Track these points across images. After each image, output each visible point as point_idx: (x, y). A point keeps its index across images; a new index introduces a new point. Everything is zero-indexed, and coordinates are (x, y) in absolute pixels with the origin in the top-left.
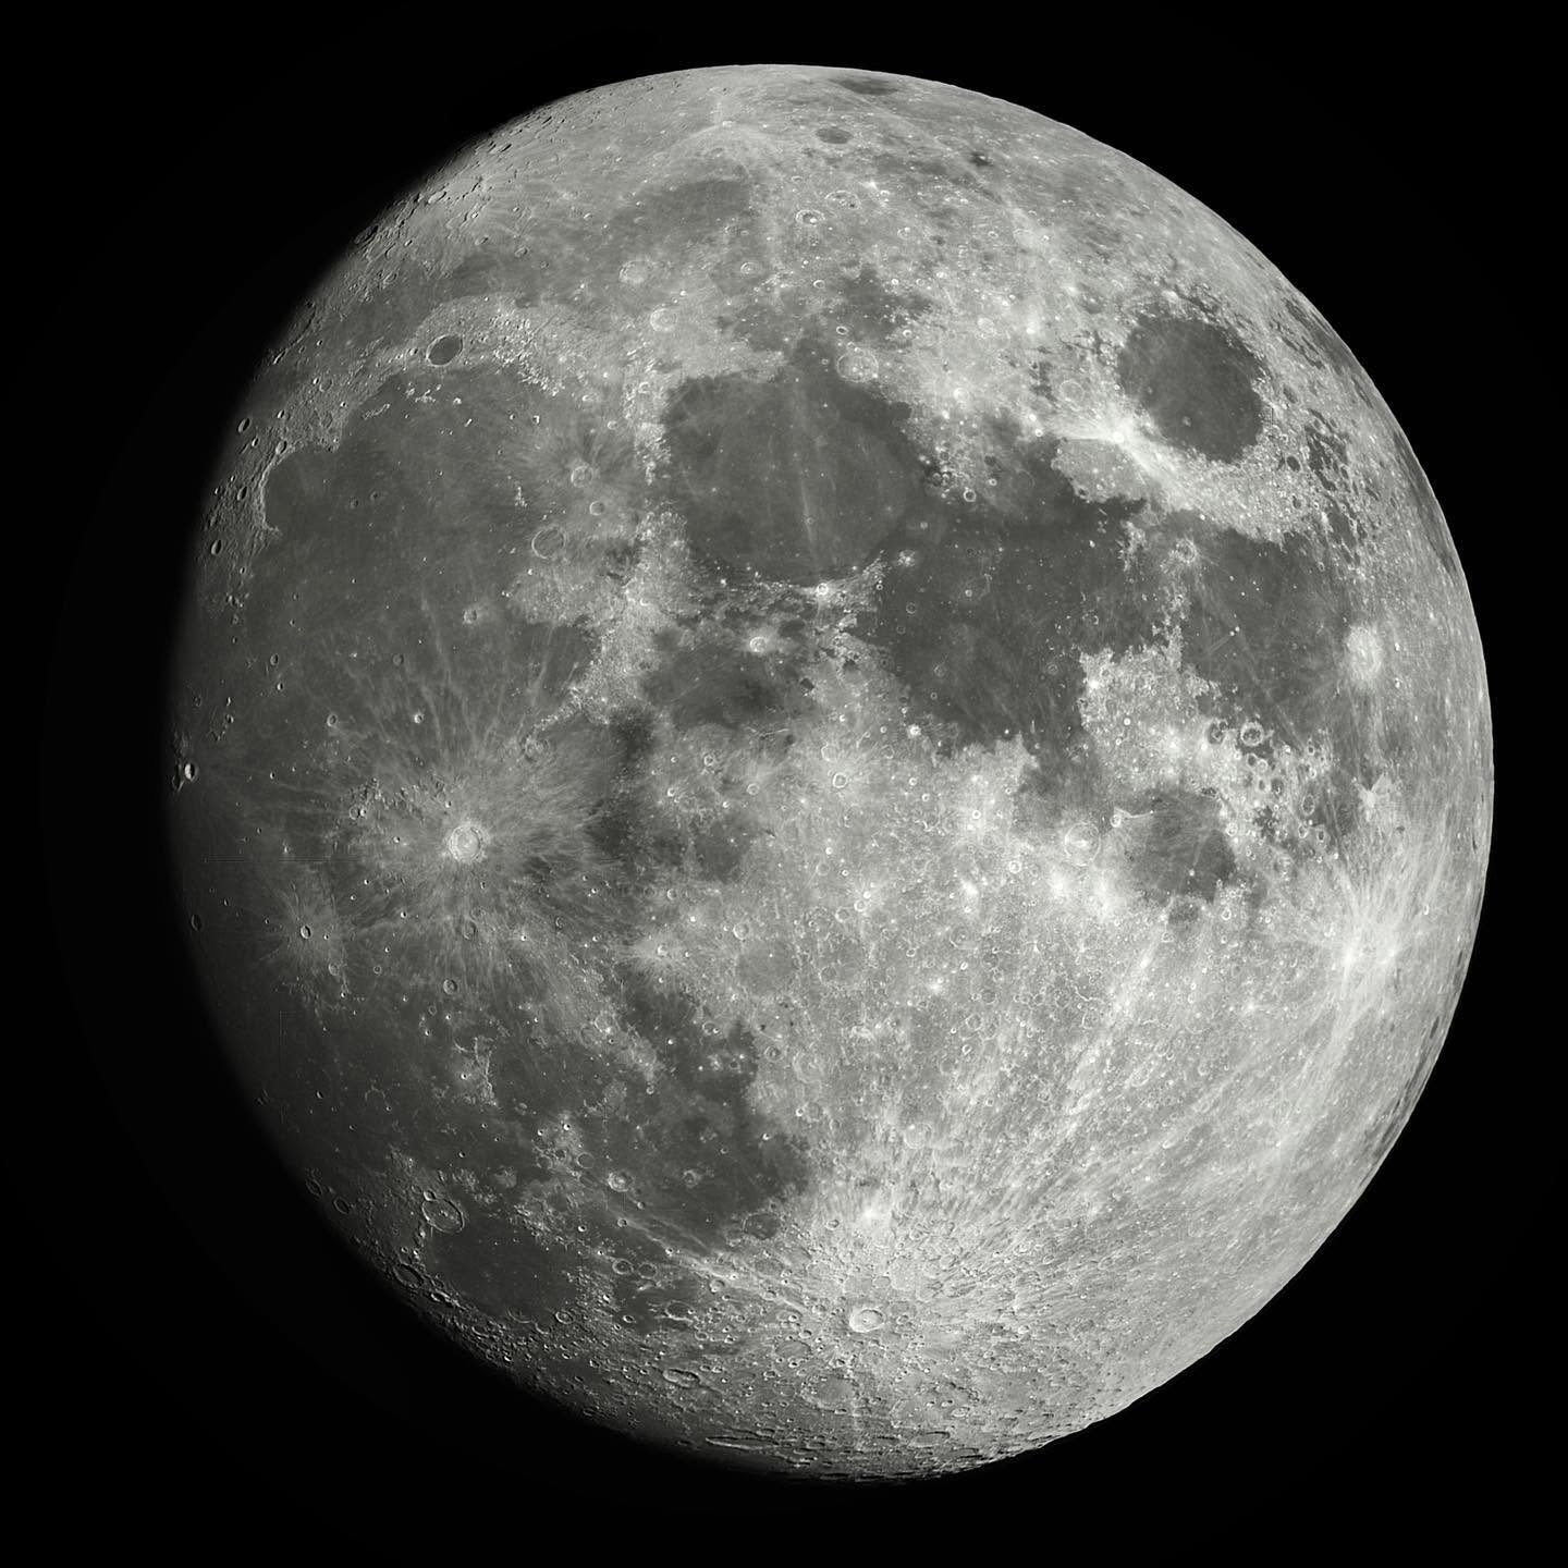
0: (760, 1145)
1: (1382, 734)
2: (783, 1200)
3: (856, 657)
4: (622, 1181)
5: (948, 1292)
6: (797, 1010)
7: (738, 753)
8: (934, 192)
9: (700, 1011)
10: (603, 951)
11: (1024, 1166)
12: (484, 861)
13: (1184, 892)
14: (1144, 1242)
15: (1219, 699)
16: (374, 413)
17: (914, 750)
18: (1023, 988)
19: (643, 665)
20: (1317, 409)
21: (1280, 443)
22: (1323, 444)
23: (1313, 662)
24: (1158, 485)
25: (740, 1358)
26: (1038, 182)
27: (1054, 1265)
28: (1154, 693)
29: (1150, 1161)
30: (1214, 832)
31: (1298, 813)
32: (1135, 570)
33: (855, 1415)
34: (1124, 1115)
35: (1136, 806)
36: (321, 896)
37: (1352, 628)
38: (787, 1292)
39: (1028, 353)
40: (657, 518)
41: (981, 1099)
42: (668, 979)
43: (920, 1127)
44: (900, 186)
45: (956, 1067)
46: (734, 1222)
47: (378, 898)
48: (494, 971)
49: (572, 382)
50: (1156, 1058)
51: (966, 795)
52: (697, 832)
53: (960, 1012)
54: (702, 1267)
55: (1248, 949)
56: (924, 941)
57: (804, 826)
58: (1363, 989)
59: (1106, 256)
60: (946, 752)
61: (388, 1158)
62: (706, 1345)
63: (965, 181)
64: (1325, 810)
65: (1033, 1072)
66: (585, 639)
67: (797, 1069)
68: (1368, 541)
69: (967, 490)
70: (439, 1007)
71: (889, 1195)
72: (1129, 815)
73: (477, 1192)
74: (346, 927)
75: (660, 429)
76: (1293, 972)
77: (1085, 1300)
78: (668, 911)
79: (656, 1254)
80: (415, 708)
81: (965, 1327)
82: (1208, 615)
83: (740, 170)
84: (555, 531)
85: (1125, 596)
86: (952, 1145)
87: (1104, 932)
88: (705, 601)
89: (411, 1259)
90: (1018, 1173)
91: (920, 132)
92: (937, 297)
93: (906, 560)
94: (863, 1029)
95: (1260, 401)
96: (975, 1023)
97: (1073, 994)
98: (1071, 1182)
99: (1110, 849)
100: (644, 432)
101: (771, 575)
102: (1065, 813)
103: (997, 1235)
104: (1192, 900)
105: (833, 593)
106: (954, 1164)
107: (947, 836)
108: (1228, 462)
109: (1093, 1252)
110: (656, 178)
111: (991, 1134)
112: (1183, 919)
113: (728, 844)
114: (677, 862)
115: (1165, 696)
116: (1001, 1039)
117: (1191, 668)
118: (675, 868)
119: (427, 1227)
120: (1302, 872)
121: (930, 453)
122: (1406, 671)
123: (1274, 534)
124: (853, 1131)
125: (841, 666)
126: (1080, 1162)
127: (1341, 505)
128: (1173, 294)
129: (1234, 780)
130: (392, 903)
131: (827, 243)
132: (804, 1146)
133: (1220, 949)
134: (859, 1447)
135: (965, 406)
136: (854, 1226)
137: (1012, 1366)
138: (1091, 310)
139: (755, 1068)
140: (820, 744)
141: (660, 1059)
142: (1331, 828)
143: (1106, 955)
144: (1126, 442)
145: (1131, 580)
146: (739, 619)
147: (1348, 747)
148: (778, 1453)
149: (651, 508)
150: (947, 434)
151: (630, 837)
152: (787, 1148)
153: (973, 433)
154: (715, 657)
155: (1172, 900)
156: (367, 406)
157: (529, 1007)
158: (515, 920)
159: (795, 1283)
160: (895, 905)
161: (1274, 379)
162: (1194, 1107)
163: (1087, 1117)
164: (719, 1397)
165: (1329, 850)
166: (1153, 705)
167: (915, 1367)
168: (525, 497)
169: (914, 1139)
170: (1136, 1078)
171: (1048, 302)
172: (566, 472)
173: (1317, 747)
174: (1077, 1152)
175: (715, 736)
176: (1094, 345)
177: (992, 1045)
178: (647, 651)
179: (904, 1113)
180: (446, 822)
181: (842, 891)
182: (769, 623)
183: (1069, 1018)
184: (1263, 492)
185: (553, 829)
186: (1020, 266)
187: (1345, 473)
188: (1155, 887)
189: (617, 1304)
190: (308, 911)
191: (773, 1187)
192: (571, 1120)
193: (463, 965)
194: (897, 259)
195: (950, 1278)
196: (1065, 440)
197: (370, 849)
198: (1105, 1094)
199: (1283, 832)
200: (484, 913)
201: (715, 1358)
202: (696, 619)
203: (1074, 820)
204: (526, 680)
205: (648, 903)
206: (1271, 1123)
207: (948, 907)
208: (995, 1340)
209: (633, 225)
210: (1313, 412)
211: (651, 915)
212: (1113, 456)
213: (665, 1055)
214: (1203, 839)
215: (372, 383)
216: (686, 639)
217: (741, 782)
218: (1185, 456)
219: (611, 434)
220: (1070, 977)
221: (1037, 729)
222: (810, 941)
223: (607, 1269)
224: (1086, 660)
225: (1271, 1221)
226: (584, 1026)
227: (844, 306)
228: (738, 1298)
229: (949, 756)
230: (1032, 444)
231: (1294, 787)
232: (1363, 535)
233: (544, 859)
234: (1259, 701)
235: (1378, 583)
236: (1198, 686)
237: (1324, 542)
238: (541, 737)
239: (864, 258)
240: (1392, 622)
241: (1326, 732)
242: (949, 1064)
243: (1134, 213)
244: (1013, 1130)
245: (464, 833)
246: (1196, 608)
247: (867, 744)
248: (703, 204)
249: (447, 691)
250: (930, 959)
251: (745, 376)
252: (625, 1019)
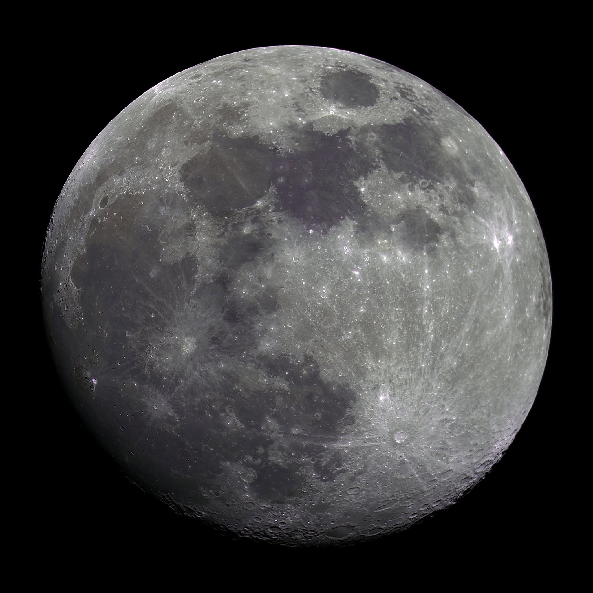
0: (334, 393)
1: (469, 169)
2: (351, 408)
3: (280, 218)
4: (297, 430)
5: (422, 414)
6: (321, 340)
7: (258, 268)
8: (235, 74)
9: (290, 357)
10: (250, 355)
11: (423, 357)
12: (197, 348)
13: (427, 242)
14: (478, 368)
15: (407, 177)
16: (92, 234)
17: (314, 237)
18: (390, 297)
19: (214, 257)
20: (396, 81)
21: (388, 94)
22: (403, 90)
23: (433, 154)
24: (352, 121)
25: (368, 473)
26: (269, 57)
27: (452, 388)
28: (384, 184)
29: (464, 338)
30: (427, 219)
31: (453, 202)
32: (358, 149)
33: (417, 476)
34: (447, 325)
35: (397, 221)
36: (154, 392)
37: (442, 139)
38: (369, 440)
39: (289, 102)
40: (195, 210)
41: (397, 341)
42: (275, 353)
43: (382, 360)
44: (224, 78)
45: (383, 334)
46: (340, 424)
47: (171, 381)
48: (219, 382)
49: (148, 186)
50: (447, 302)
51: (339, 243)
52: (258, 300)
53: (374, 315)
54: (338, 445)
55: (459, 253)
56: (350, 297)
57: (292, 280)
58: (506, 254)
59: (302, 66)
60: (325, 233)
61: (221, 467)
62: (355, 474)
63: (245, 67)
64: (461, 198)
65: (409, 324)
66: (191, 259)
67: (332, 360)
68: (434, 113)
69: (290, 150)
70: (209, 405)
71: (384, 388)
72: (396, 226)
73: (254, 461)
74: (167, 397)
75: (182, 184)
76: (479, 255)
77: (469, 397)
78: (263, 330)
79: (321, 449)
80: (151, 313)
81: (435, 424)
82: (390, 153)
83: (170, 100)
84: (165, 232)
85: (358, 158)
86: (395, 361)
87: (408, 267)
88: (223, 226)
89: (247, 498)
90: (422, 361)
91: (224, 62)
92: (251, 100)
93: (281, 180)
94: (346, 336)
95: (375, 85)
96: (381, 316)
97: (408, 291)
98: (442, 356)
99: (395, 239)
100: (177, 187)
101: (240, 207)
102: (374, 234)
103: (427, 386)
104: (432, 244)
105: (262, 202)
106: (400, 367)
107: (339, 259)
108: (372, 105)
109: (462, 378)
110: (145, 117)
111: (406, 351)
112: (432, 251)
113: (270, 298)
114: (258, 313)
115: (388, 183)
116: (392, 317)
117: (392, 171)
118: (258, 315)
119: (246, 484)
120: (465, 221)
121: (272, 145)
122: (468, 147)
123: (399, 120)
124: (361, 372)
125: (277, 224)
126: (441, 348)
127: (419, 105)
128: (330, 67)
129: (425, 200)
130: (176, 380)
131: (208, 104)
132: (348, 385)
133: (449, 256)
134: (426, 489)
135: (276, 126)
136: (379, 405)
137: (459, 433)
138: (304, 81)
139: (318, 367)
140: (283, 251)
141: (286, 381)
142: (467, 203)
143: (412, 274)
144: (335, 113)
145: (358, 153)
146: (238, 226)
147: (459, 176)
148: (401, 505)
149: (191, 208)
150: (274, 137)
151: (238, 313)
152: (343, 389)
153: (283, 133)
154: (235, 242)
155: (425, 247)
156: (89, 234)
157: (236, 387)
158: (217, 361)
159: (370, 435)
160: (334, 290)
161: (377, 78)
162: (469, 313)
163: (435, 331)
164: (369, 492)
165: (470, 211)
166: (385, 187)
167: (426, 447)
168: (151, 228)
169: (382, 364)
170: (444, 311)
171: (288, 85)
172: (159, 213)
173: (448, 179)
174: (438, 345)
175: (248, 266)
176: (310, 90)
177: (390, 321)
178: (214, 251)
179: (374, 357)
180: (179, 343)
181: (315, 294)
182: (247, 222)
183: (411, 300)
184: (389, 110)
185: (213, 325)
186: (274, 80)
187: (415, 96)
188: (417, 245)
189: (319, 474)
190: (153, 400)
191: (346, 405)
192: (270, 417)
193: (209, 386)
194: (232, 96)
195: (420, 409)
196: (314, 121)
197: (161, 367)
198: (437, 321)
199: (451, 210)
200: (206, 365)
201: (360, 477)
202: (223, 234)
203: (379, 235)
204: (180, 283)
205: (255, 331)
206: (499, 310)
207: (352, 282)
208: (447, 425)
209: (144, 133)
210: (395, 83)
211: (258, 334)
212: (333, 118)
213: (288, 378)
214: (425, 223)
215: (87, 226)
216: (223, 241)
217: (264, 276)
218: (357, 109)
219: (167, 193)
220: (404, 286)
221: (351, 212)
222: (313, 316)
223: (309, 464)
224: (356, 183)
225: (518, 346)
226: (256, 383)
227: (222, 117)
228: (355, 450)
229: (327, 234)
230: (304, 127)
231: (447, 194)
232: (431, 112)
233: (215, 336)
234: (421, 172)
235: (444, 124)
236: (398, 176)
237: (418, 117)
238: (194, 297)
239: (222, 101)
240: (455, 134)
241: (449, 174)
242: (380, 334)
243: (306, 53)
244: (413, 347)
245: (186, 343)
246: (384, 152)
247: (298, 243)
248: (163, 115)
249: (157, 301)
250: (355, 302)
251: (201, 154)
252: (269, 373)
